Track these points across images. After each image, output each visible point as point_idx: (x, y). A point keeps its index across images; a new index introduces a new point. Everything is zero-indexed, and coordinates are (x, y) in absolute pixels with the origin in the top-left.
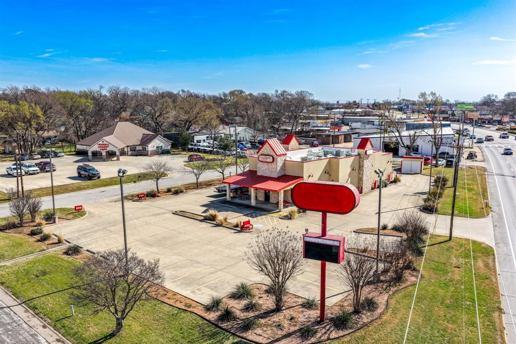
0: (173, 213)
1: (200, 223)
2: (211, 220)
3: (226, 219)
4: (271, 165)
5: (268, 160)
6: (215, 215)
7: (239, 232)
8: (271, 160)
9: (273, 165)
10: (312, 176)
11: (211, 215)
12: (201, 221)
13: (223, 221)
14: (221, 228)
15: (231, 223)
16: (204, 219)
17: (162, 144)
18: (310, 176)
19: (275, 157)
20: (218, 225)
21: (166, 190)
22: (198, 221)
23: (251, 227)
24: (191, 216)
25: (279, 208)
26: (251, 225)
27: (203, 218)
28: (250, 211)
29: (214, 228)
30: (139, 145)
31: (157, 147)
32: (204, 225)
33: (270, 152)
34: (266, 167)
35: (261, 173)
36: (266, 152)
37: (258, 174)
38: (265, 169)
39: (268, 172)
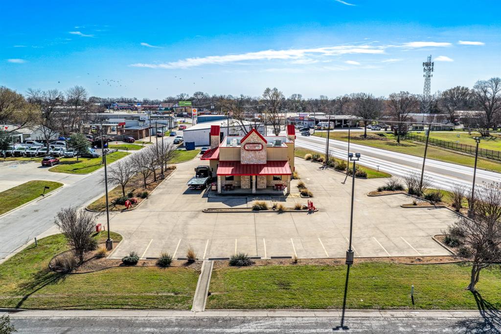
2: (262, 209)
4: (260, 153)
5: (257, 148)
6: (264, 204)
7: (310, 212)
11: (260, 205)
12: (254, 212)
19: (264, 144)
24: (230, 210)
33: (257, 140)
34: (253, 155)
35: (246, 162)
36: (252, 141)
37: (242, 163)
38: (250, 157)
39: (254, 160)
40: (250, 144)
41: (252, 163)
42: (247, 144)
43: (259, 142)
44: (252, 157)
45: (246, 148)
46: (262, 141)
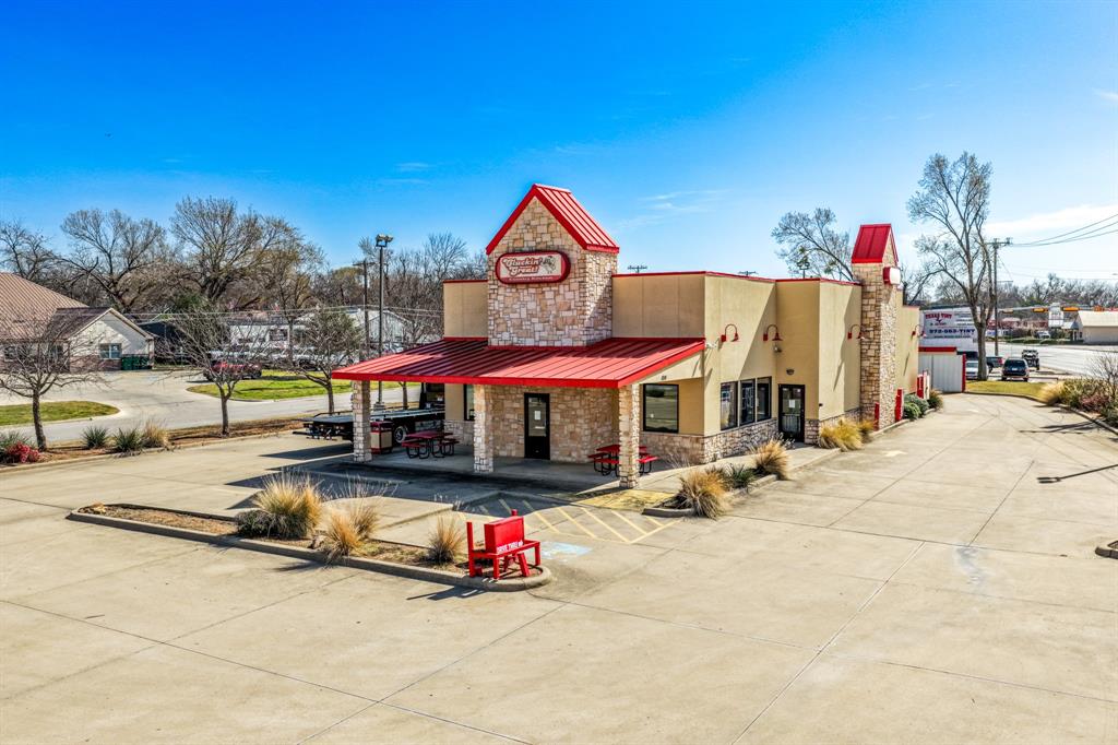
0: (71, 517)
1: (214, 553)
2: (274, 533)
3: (364, 526)
4: (557, 293)
5: (543, 272)
6: (305, 508)
7: (460, 589)
8: (558, 271)
9: (567, 292)
10: (736, 338)
11: (281, 510)
12: (220, 542)
13: (352, 534)
14: (339, 572)
15: (396, 546)
16: (241, 534)
17: (120, 335)
18: (724, 338)
19: (575, 253)
20: (318, 560)
21: (85, 443)
22: (202, 546)
23: (529, 554)
24: (169, 522)
25: (623, 471)
26: (528, 544)
27: (231, 528)
28: (477, 491)
29: (297, 576)
30: (42, 340)
31: (104, 347)
32: (236, 562)
33: (546, 238)
34: (532, 306)
35: (506, 336)
36: (529, 241)
37: (494, 342)
38: (524, 315)
39: (539, 327)
40: (522, 253)
41: (530, 342)
42: (507, 254)
43: (558, 242)
44: (531, 315)
45: (504, 273)
46: (567, 241)
